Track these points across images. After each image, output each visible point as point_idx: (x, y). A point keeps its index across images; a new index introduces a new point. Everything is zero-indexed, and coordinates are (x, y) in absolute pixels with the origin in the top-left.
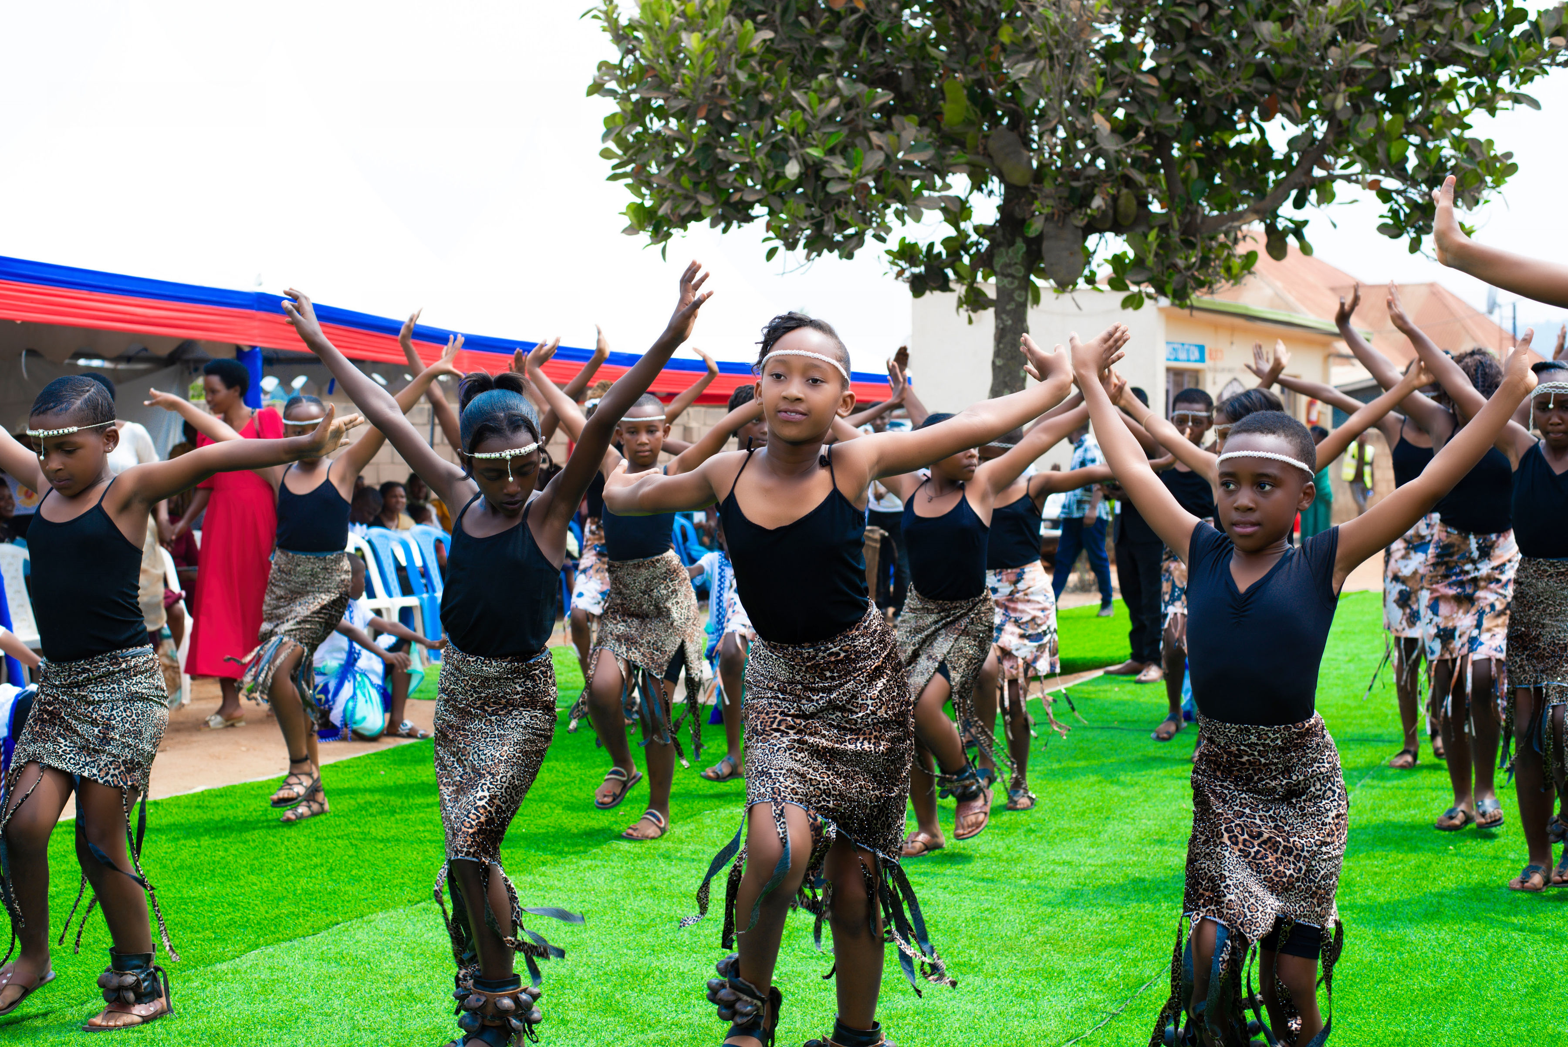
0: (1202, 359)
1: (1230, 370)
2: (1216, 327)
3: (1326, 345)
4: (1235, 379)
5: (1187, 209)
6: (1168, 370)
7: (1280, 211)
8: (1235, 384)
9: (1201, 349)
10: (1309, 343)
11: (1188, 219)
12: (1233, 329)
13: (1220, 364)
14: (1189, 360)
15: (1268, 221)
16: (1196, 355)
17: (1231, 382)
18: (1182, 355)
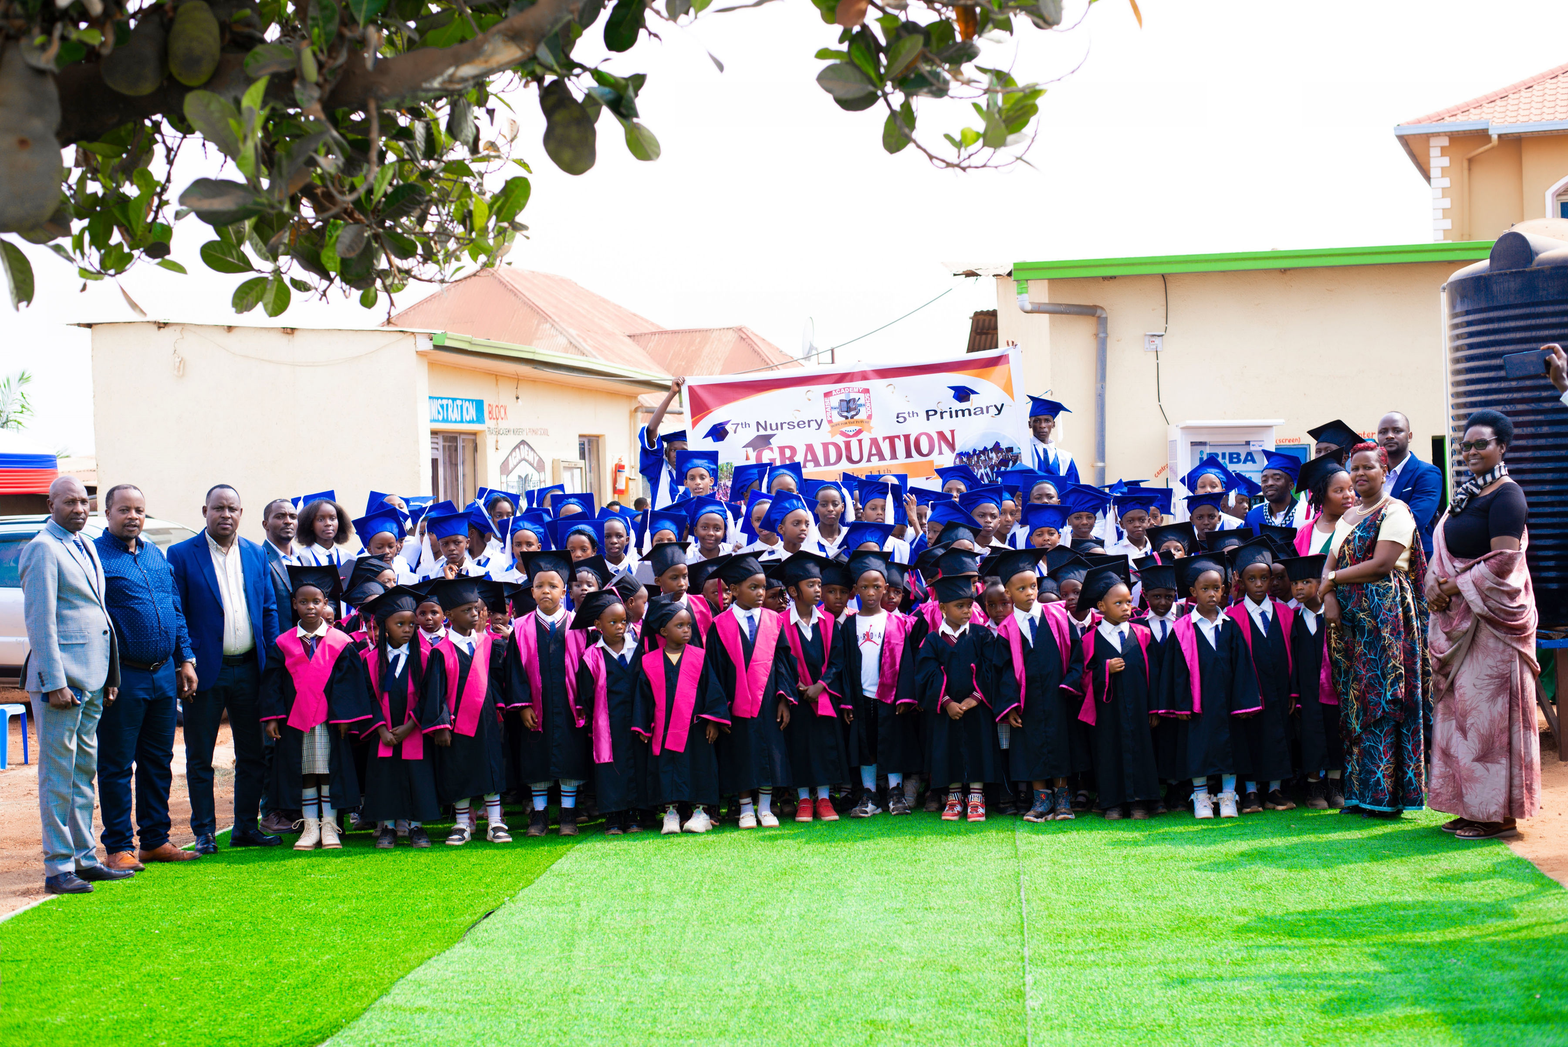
0: (480, 419)
1: (516, 432)
2: (497, 377)
3: (632, 397)
4: (523, 442)
5: (341, 36)
6: (434, 433)
7: (576, 55)
8: (524, 449)
9: (479, 404)
10: (613, 395)
11: (342, 58)
12: (518, 380)
13: (503, 425)
14: (462, 421)
15: (549, 79)
16: (472, 413)
17: (518, 446)
18: (454, 415)
